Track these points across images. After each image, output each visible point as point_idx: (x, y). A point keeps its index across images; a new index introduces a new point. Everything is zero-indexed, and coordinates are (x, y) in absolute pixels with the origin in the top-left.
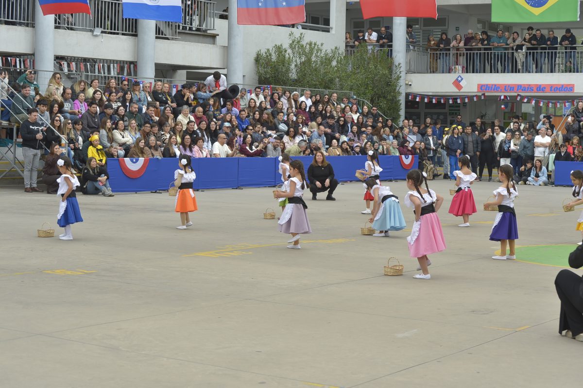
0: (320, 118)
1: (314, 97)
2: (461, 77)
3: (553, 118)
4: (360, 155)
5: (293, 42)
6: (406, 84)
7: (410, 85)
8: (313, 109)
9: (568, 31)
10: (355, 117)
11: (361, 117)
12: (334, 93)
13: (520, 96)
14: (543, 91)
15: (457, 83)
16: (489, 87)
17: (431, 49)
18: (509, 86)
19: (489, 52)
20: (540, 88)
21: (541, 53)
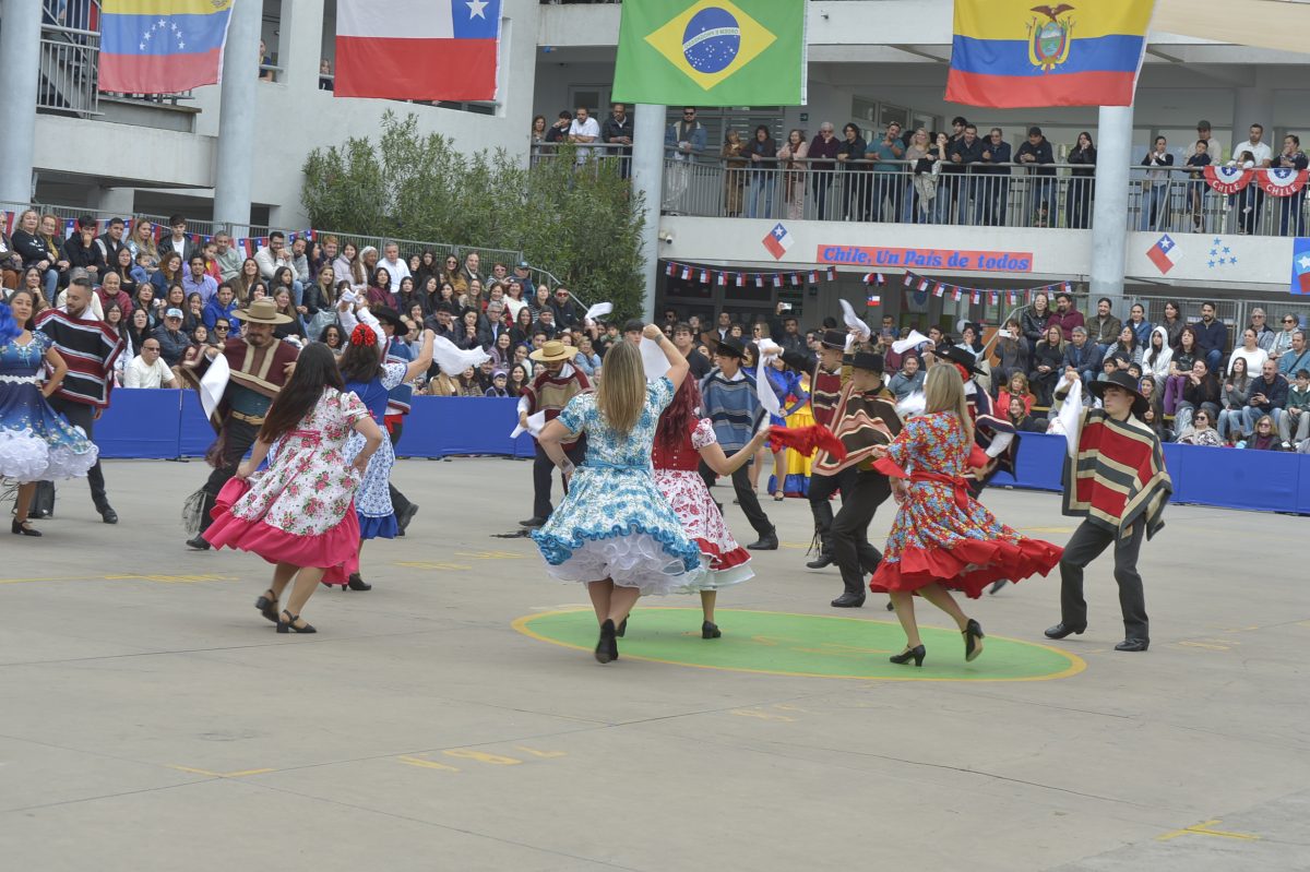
0: (418, 307)
1: (416, 258)
2: (782, 228)
3: (986, 329)
4: (506, 396)
5: (391, 133)
6: (661, 240)
7: (669, 242)
8: (409, 286)
9: (1035, 131)
10: (516, 306)
11: (526, 311)
12: (471, 253)
13: (914, 276)
14: (963, 267)
15: (773, 242)
16: (843, 253)
17: (729, 161)
18: (887, 252)
19: (859, 172)
20: (955, 259)
21: (974, 179)
